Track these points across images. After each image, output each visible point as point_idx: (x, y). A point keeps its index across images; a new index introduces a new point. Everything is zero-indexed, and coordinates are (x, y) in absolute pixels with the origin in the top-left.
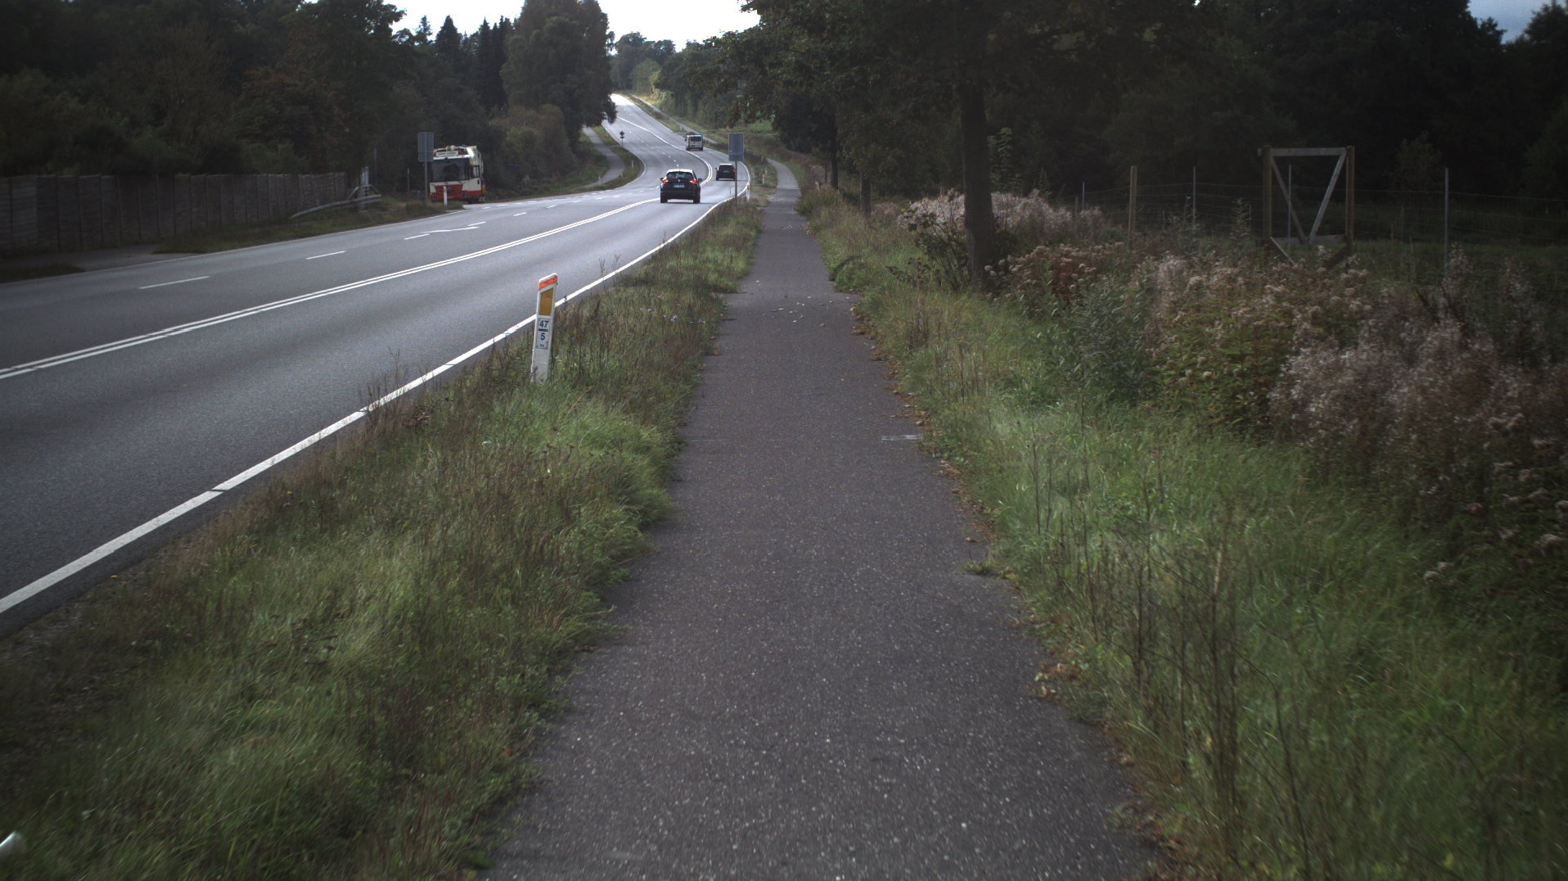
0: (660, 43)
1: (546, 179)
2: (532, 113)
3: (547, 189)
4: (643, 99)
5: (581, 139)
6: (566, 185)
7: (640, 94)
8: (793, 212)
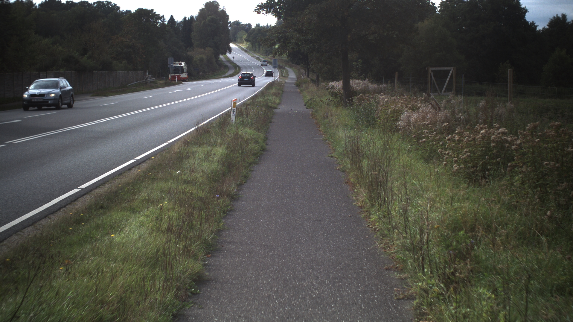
0: (246, 24)
1: (208, 73)
2: (203, 50)
3: (208, 77)
4: (240, 45)
5: (219, 59)
6: (215, 76)
7: (239, 43)
8: (294, 86)
